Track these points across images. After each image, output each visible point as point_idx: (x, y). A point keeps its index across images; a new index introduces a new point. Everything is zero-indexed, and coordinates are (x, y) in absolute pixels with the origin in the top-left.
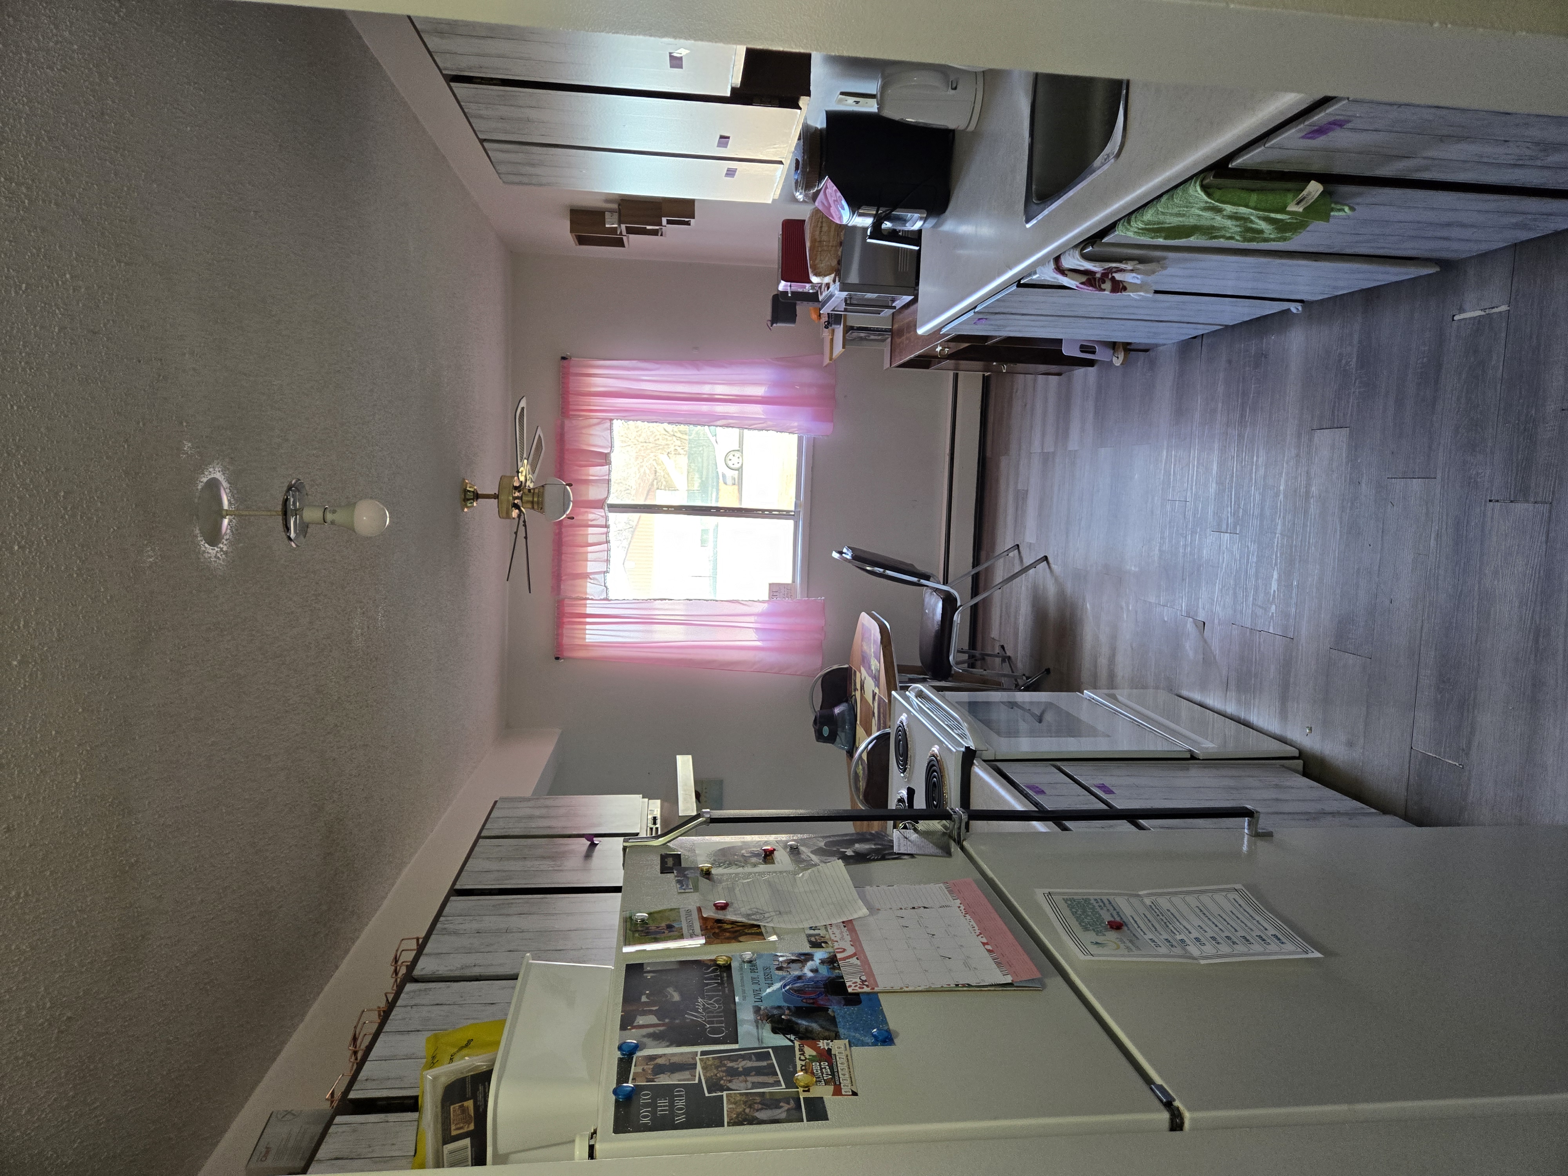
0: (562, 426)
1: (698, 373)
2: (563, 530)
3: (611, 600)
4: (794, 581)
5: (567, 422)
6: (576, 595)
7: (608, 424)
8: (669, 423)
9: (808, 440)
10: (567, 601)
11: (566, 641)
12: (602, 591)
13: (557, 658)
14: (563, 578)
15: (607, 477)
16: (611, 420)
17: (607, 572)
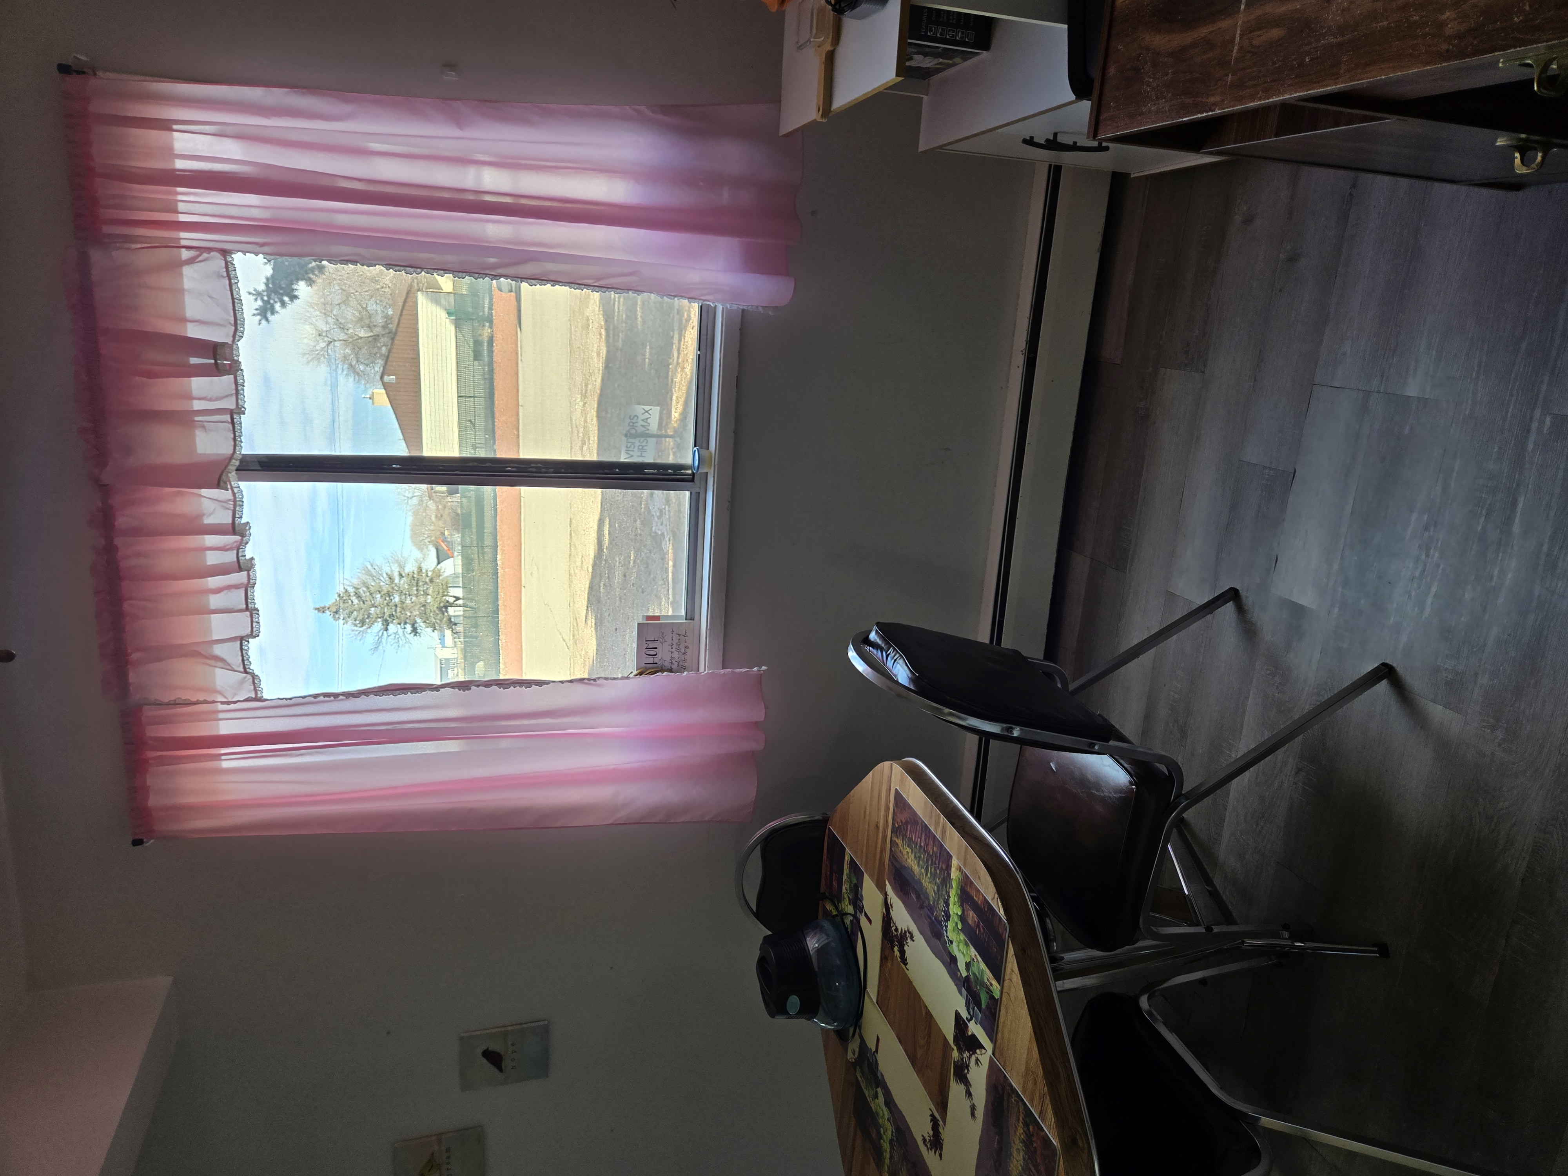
0: (84, 266)
1: (458, 133)
2: (118, 541)
3: (266, 700)
4: (691, 615)
5: (96, 255)
6: (173, 697)
7: (217, 263)
8: (389, 266)
9: (728, 314)
10: (149, 712)
11: (153, 801)
12: (243, 681)
13: (137, 842)
14: (135, 656)
15: (230, 404)
16: (225, 253)
17: (253, 635)
